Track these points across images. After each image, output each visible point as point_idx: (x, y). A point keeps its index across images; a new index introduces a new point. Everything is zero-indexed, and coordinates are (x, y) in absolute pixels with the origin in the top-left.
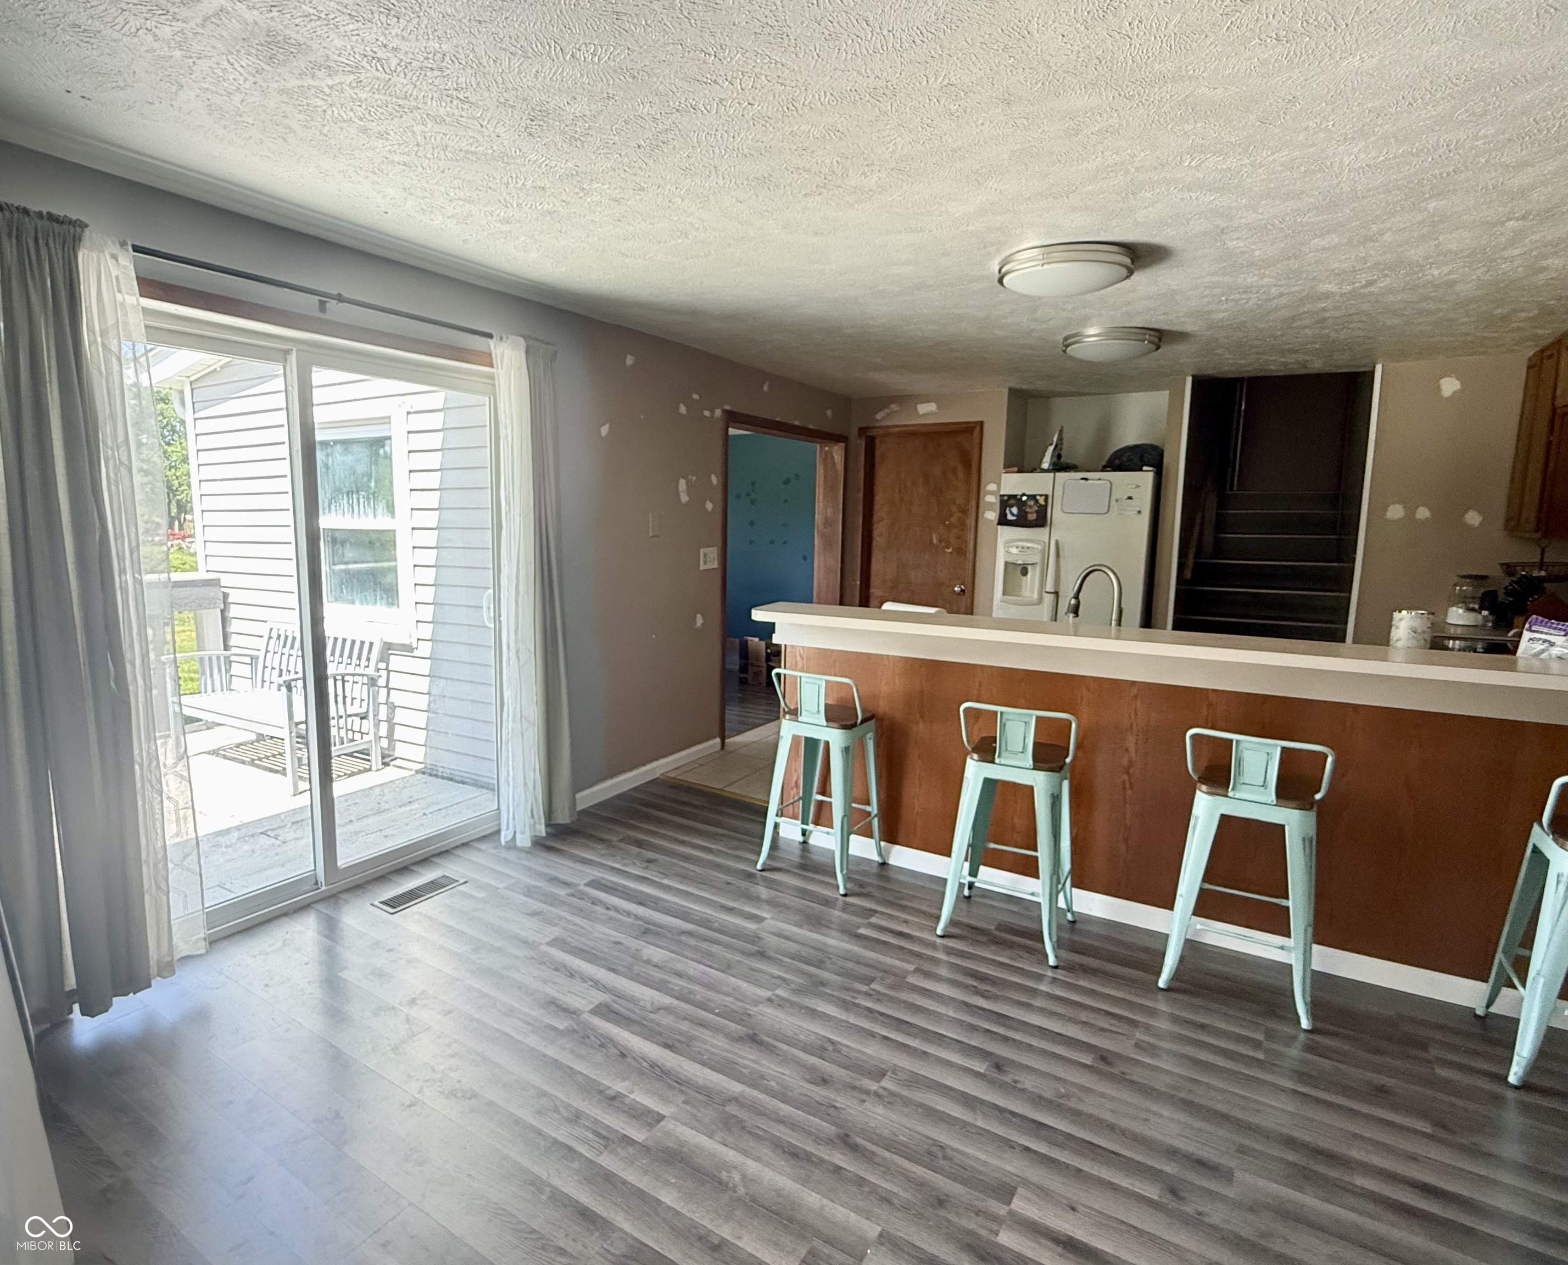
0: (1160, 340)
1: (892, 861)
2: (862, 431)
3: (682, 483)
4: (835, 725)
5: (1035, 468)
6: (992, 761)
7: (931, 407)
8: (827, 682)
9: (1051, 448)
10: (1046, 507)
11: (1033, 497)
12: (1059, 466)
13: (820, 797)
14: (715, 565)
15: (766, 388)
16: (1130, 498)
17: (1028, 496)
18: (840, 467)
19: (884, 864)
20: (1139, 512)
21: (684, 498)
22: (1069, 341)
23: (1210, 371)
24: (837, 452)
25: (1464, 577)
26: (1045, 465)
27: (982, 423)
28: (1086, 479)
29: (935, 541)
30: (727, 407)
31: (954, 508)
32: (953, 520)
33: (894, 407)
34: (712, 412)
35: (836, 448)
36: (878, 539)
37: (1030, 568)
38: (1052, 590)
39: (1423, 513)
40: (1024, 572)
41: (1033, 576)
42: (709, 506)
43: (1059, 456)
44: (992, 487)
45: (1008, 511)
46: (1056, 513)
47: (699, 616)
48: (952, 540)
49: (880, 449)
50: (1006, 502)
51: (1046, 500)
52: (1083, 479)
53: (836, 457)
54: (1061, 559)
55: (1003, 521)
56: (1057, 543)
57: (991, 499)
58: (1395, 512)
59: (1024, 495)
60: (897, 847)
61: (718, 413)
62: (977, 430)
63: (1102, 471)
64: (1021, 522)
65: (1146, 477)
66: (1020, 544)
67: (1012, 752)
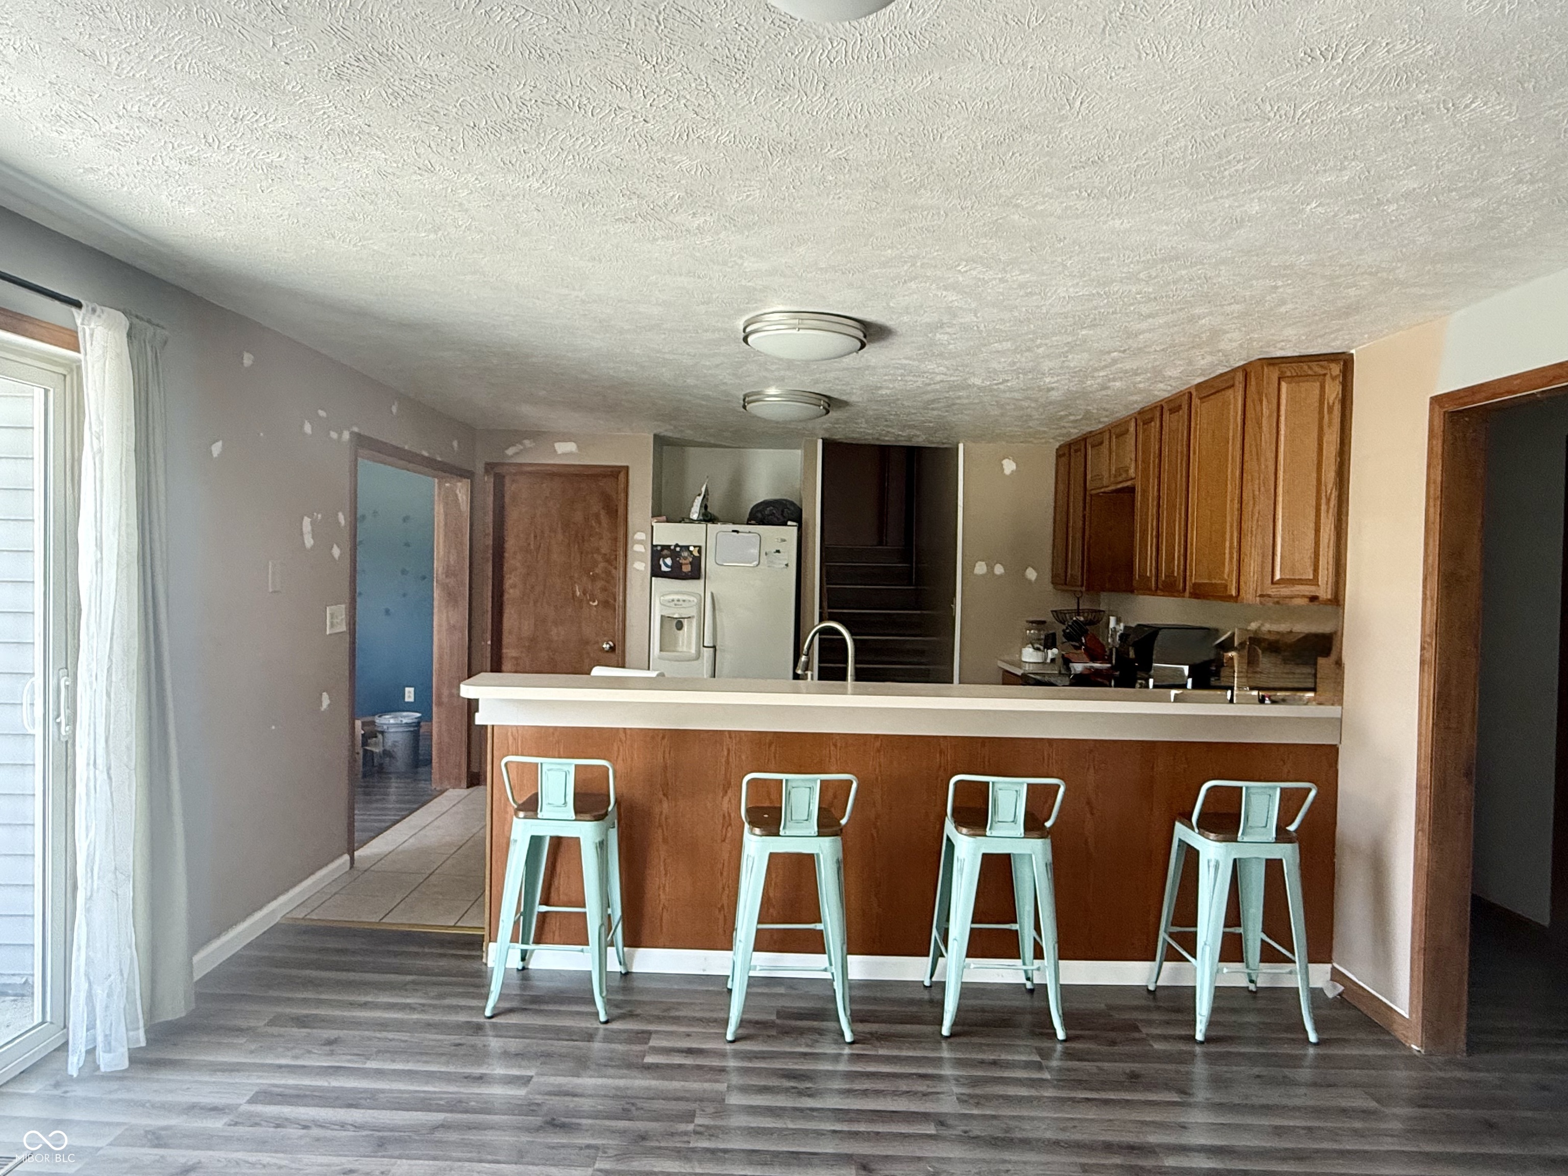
0: (829, 406)
1: (635, 969)
2: (490, 467)
3: (307, 521)
4: (588, 817)
5: (684, 519)
6: (777, 834)
7: (571, 447)
8: (576, 766)
9: (700, 498)
10: (699, 558)
11: (688, 547)
12: (708, 518)
13: (544, 908)
14: (343, 628)
15: (394, 409)
16: (778, 551)
17: (681, 547)
18: (465, 507)
19: (627, 974)
20: (787, 565)
21: (309, 542)
22: (751, 398)
23: (838, 437)
24: (462, 490)
25: (1032, 622)
26: (695, 516)
27: (627, 468)
28: (737, 532)
29: (578, 593)
30: (356, 429)
31: (599, 558)
32: (598, 571)
33: (527, 442)
34: (340, 434)
35: (459, 484)
36: (511, 591)
37: (685, 622)
38: (711, 645)
39: (999, 570)
40: (680, 626)
41: (690, 631)
42: (336, 552)
43: (706, 507)
44: (640, 536)
45: (661, 562)
46: (709, 564)
47: (325, 695)
48: (597, 592)
49: (510, 488)
50: (658, 553)
51: (699, 552)
52: (734, 531)
53: (460, 495)
54: (717, 612)
55: (656, 572)
56: (712, 594)
57: (638, 548)
58: (980, 568)
59: (677, 545)
60: (641, 951)
61: (346, 436)
62: (622, 476)
63: (748, 524)
64: (676, 574)
65: (790, 532)
66: (676, 597)
67: (798, 822)
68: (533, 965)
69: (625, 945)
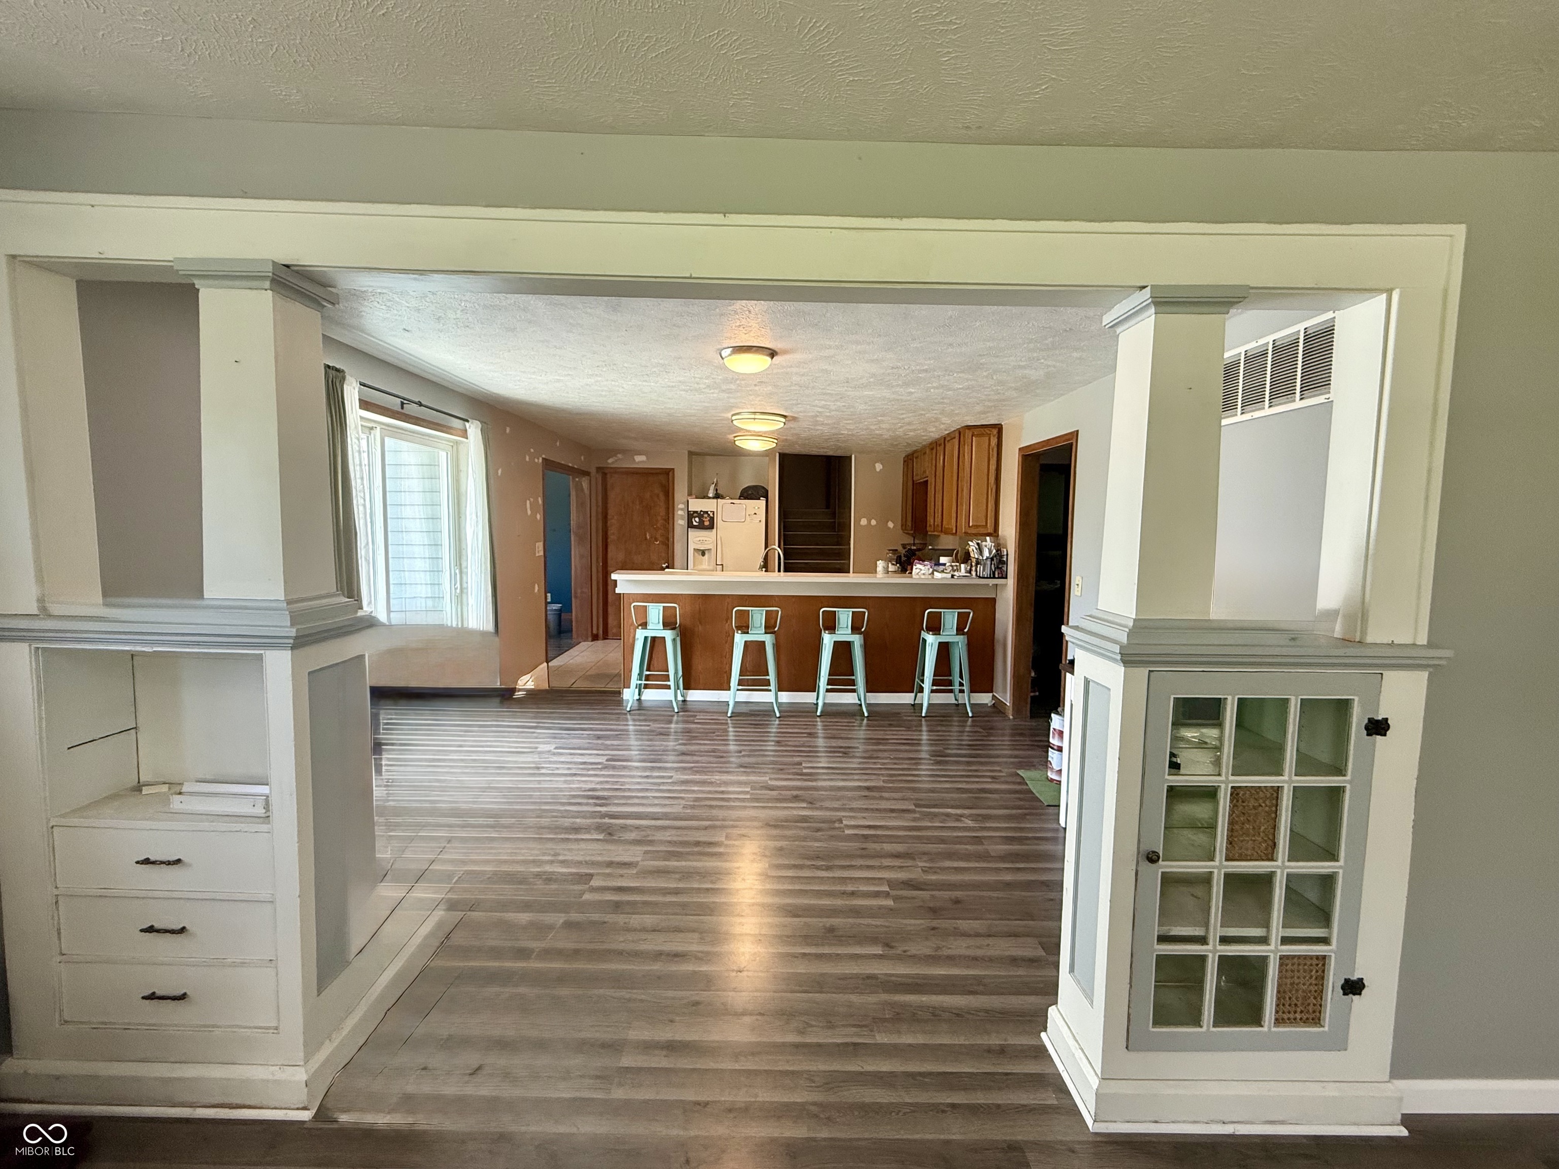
1: (688, 699)
2: (599, 469)
4: (668, 627)
5: (705, 497)
6: (748, 633)
7: (643, 458)
8: (664, 607)
9: (712, 486)
10: (713, 518)
11: (707, 512)
12: (717, 496)
13: (648, 673)
14: (542, 553)
15: (558, 444)
16: (755, 514)
17: (704, 512)
18: (587, 491)
19: (686, 701)
20: (760, 522)
21: (529, 512)
23: (786, 452)
24: (585, 483)
26: (711, 495)
28: (734, 503)
29: (648, 537)
30: (544, 456)
31: (659, 518)
32: (659, 525)
33: (620, 456)
34: (538, 460)
35: (584, 480)
36: (612, 537)
37: (706, 552)
38: (720, 564)
39: (873, 522)
40: (704, 554)
41: (709, 556)
42: (539, 517)
43: (717, 490)
44: (681, 506)
45: (693, 520)
46: (718, 522)
47: (535, 585)
48: (658, 536)
49: (610, 481)
50: (691, 515)
51: (713, 514)
52: (732, 503)
53: (584, 485)
54: (723, 546)
55: (690, 525)
56: (721, 537)
57: (680, 513)
58: (864, 522)
59: (701, 511)
60: (691, 691)
61: (541, 460)
62: (671, 474)
63: (739, 499)
64: (702, 526)
65: (762, 502)
66: (701, 539)
67: (756, 628)
68: (643, 698)
69: (684, 689)
